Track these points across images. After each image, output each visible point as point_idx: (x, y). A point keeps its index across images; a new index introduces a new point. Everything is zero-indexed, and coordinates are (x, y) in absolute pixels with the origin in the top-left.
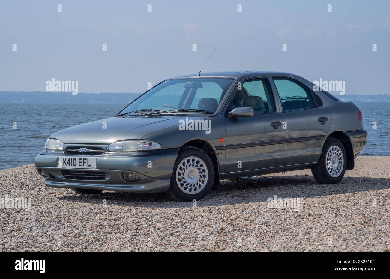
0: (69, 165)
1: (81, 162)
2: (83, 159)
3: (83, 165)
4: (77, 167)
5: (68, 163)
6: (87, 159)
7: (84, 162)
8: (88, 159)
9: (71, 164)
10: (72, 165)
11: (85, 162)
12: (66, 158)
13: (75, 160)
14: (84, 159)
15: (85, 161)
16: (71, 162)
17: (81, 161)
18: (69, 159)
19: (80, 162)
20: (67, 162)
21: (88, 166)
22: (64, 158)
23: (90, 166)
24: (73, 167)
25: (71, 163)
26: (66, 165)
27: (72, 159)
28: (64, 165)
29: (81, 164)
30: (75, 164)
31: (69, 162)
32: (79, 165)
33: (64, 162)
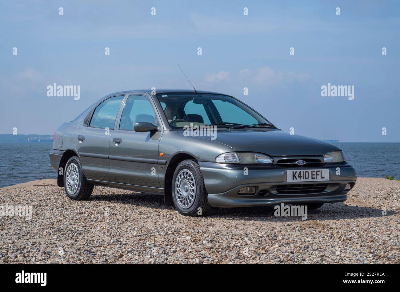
0: (301, 179)
1: (314, 175)
2: (316, 171)
3: (316, 178)
4: (310, 179)
5: (299, 177)
6: (320, 171)
7: (317, 175)
8: (321, 171)
9: (302, 178)
10: (303, 179)
11: (319, 175)
12: (296, 172)
13: (307, 173)
14: (317, 171)
15: (318, 173)
16: (302, 175)
17: (313, 173)
18: (300, 172)
19: (312, 175)
20: (297, 175)
21: (322, 178)
22: (293, 172)
23: (324, 178)
24: (305, 180)
25: (302, 177)
26: (296, 179)
27: (303, 172)
28: (293, 179)
29: (313, 177)
30: (307, 177)
31: (300, 175)
32: (312, 178)
33: (294, 176)
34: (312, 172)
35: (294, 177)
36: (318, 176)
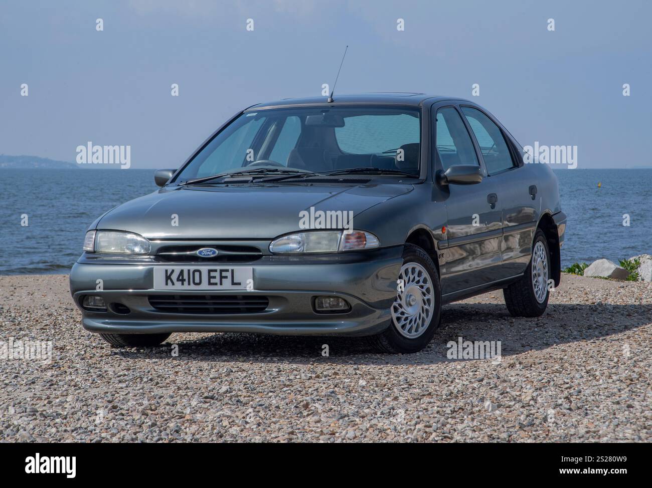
0: (183, 284)
1: (214, 277)
2: (218, 271)
3: (218, 283)
4: (205, 287)
5: (178, 280)
6: (230, 271)
7: (222, 277)
8: (233, 271)
9: (186, 283)
10: (189, 284)
11: (226, 277)
12: (173, 270)
13: (197, 274)
14: (221, 271)
15: (224, 274)
16: (186, 276)
17: (212, 274)
18: (182, 272)
19: (210, 277)
20: (174, 277)
21: (233, 283)
22: (166, 271)
23: (238, 284)
24: (193, 287)
25: (187, 280)
26: (173, 284)
27: (189, 271)
28: (167, 284)
29: (212, 281)
30: (197, 280)
31: (183, 277)
32: (210, 284)
33: (168, 278)
34: (210, 271)
35: (169, 281)
36: (223, 280)
